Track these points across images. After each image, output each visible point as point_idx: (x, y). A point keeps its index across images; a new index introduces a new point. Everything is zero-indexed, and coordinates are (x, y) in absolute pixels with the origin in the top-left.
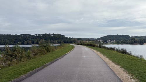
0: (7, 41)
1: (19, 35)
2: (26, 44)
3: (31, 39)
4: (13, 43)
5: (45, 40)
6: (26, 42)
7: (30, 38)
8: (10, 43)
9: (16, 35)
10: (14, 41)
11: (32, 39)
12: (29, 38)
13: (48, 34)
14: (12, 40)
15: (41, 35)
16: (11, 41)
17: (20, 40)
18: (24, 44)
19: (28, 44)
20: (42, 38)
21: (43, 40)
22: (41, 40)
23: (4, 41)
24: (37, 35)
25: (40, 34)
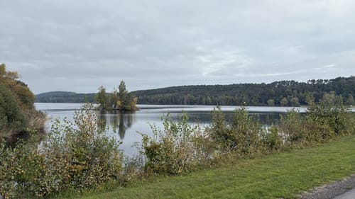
0: (244, 98)
1: (270, 83)
2: (285, 106)
3: (298, 92)
4: (256, 103)
5: (338, 94)
6: (285, 99)
7: (295, 91)
8: (251, 101)
9: (263, 84)
10: (260, 99)
11: (301, 94)
12: (293, 90)
13: (347, 79)
14: (255, 95)
15: (326, 81)
16: (252, 99)
17: (271, 96)
18: (280, 106)
19: (289, 105)
20: (328, 91)
21: (333, 96)
22: (326, 95)
23: (240, 98)
24: (314, 81)
25: (322, 81)
